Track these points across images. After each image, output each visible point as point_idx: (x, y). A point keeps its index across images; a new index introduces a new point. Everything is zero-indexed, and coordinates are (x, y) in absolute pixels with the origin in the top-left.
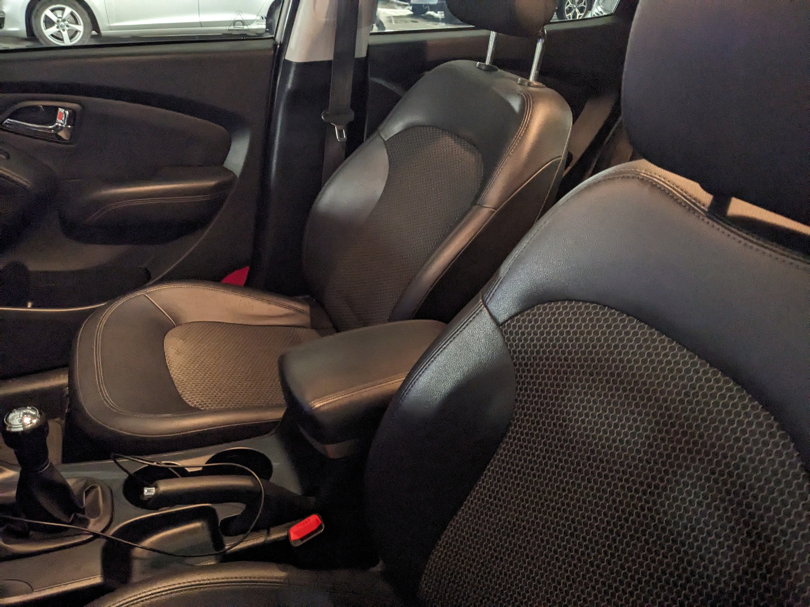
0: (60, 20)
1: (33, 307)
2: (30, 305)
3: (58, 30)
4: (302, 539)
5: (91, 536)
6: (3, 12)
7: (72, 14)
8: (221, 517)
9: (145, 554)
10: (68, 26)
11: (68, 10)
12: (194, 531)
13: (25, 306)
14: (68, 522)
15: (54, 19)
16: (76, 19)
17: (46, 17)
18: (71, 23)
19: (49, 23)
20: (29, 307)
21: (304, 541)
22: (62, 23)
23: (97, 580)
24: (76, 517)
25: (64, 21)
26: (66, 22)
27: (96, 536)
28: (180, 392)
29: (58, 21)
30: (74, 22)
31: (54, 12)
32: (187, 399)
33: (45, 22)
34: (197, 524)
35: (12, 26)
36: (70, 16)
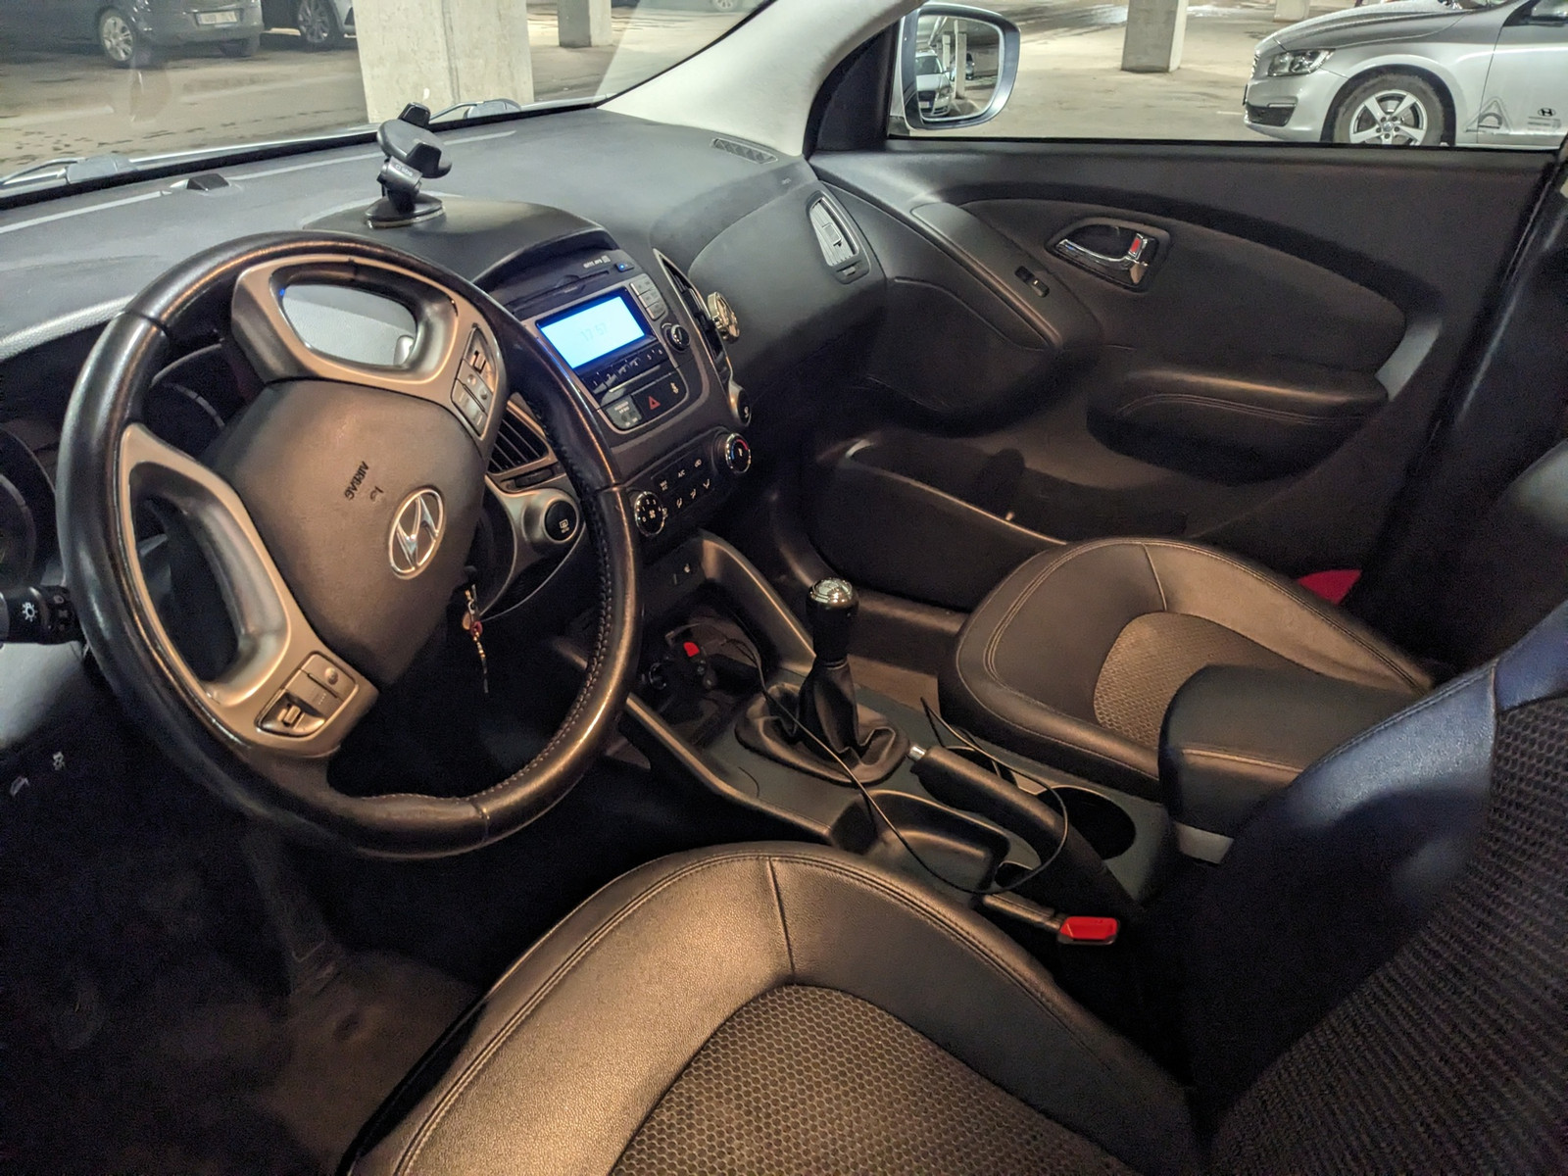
0: (1388, 117)
1: (1013, 521)
2: (1010, 516)
3: (1378, 134)
4: (1075, 940)
5: (849, 781)
6: (1296, 99)
7: (1414, 108)
8: (1010, 860)
9: (899, 846)
10: (1397, 129)
11: (1410, 99)
12: (972, 858)
13: (1003, 517)
14: (837, 750)
15: (1378, 114)
16: (1418, 116)
17: (1366, 110)
18: (1406, 125)
19: (1367, 121)
20: (1007, 521)
21: (1076, 943)
22: (1390, 124)
23: (824, 831)
24: (849, 751)
25: (1394, 119)
26: (1398, 122)
27: (854, 785)
28: (1097, 695)
29: (1383, 119)
30: (1412, 122)
31: (1383, 103)
32: (1099, 708)
33: (1360, 119)
34: (979, 853)
35: (1302, 123)
36: (1410, 111)
